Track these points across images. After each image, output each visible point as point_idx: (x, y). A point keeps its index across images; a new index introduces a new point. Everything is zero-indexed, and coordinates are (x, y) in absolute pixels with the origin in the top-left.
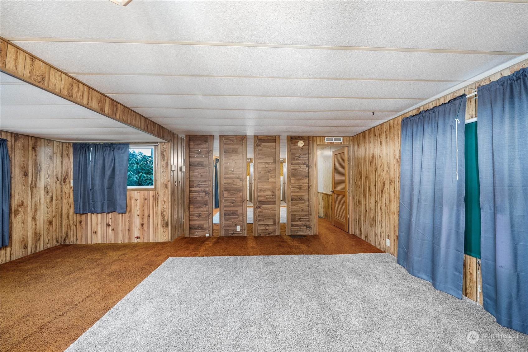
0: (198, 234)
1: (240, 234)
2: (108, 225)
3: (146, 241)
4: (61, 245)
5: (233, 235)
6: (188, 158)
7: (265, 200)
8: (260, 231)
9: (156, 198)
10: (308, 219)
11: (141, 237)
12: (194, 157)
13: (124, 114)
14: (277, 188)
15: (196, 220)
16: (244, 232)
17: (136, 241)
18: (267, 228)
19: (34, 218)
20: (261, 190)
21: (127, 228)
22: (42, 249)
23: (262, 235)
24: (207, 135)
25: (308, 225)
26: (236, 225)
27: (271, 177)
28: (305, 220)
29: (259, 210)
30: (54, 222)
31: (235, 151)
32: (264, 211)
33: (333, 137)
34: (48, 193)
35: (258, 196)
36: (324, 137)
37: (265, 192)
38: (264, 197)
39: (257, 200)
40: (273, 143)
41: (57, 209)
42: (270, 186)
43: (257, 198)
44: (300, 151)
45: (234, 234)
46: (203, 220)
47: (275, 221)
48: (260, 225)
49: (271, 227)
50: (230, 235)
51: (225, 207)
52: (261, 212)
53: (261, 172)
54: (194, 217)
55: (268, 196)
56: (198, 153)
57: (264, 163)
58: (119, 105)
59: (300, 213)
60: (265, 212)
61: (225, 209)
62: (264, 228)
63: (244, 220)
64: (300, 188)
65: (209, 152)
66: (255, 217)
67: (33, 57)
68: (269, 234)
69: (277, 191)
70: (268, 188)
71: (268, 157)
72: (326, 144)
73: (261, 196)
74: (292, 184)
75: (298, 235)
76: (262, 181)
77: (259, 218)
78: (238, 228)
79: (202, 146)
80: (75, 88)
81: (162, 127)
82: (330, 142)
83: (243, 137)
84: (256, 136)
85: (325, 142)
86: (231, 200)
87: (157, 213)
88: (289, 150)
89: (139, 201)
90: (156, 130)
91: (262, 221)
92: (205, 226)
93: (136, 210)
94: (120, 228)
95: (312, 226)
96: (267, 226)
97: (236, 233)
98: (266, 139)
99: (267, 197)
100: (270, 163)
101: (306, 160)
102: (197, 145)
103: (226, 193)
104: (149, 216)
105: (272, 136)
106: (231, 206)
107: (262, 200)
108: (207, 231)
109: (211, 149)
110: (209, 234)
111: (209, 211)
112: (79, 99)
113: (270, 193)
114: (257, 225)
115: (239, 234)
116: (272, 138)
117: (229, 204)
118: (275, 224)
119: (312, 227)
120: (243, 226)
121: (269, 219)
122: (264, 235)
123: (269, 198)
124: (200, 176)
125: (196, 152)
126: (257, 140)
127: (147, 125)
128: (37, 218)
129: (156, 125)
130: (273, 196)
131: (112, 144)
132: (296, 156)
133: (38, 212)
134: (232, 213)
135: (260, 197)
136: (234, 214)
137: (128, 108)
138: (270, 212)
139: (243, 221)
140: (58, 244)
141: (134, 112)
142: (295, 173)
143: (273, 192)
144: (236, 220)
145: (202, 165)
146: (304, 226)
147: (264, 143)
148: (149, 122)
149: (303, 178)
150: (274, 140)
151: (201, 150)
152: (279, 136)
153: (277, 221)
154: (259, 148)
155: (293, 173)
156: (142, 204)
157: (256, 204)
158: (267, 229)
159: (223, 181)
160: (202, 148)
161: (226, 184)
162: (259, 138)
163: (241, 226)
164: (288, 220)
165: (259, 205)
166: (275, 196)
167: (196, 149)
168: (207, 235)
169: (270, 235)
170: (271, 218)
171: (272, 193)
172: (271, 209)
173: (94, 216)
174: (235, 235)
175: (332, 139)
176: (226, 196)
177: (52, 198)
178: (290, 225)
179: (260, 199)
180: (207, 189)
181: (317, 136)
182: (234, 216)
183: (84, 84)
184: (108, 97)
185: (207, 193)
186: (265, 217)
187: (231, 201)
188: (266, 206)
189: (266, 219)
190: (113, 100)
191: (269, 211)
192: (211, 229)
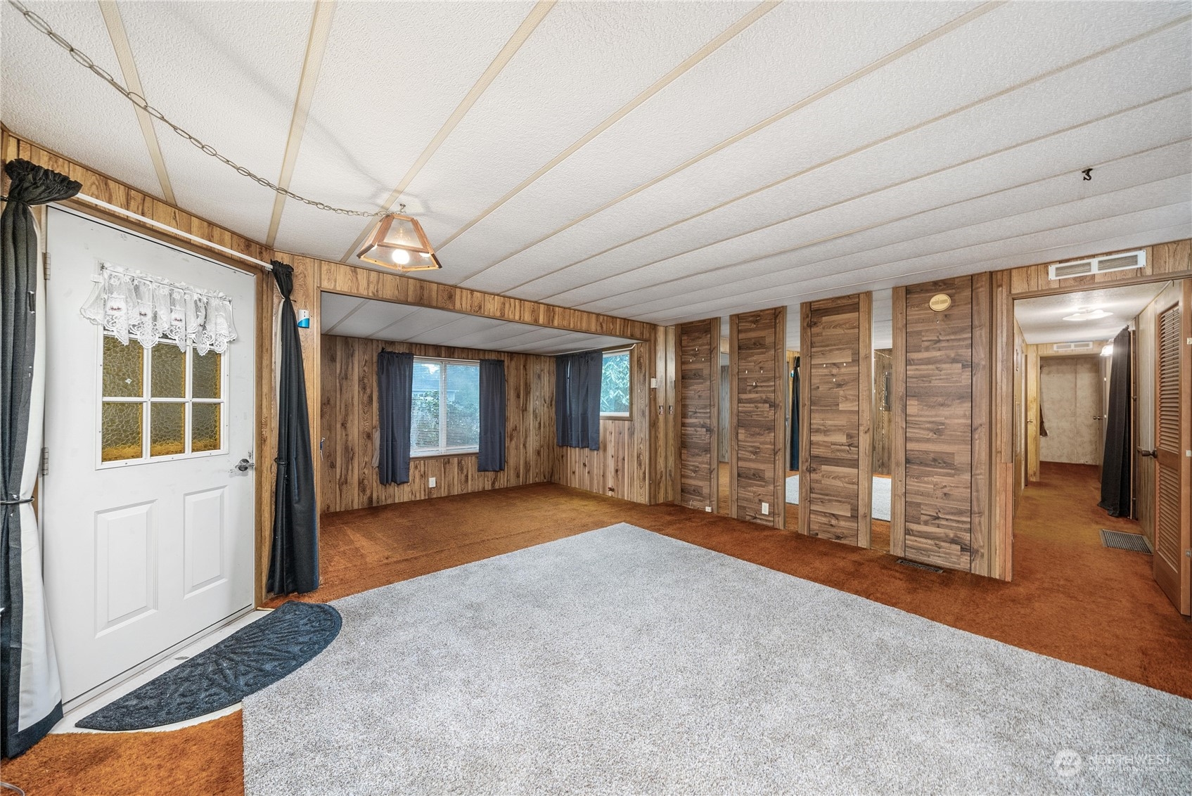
0: (694, 504)
1: (769, 521)
2: (585, 465)
3: (620, 497)
4: (548, 482)
5: (755, 521)
6: (679, 364)
7: (829, 455)
8: (814, 527)
9: (632, 434)
10: (968, 526)
11: (616, 489)
12: (689, 363)
13: (564, 318)
14: (861, 428)
15: (691, 478)
16: (777, 519)
17: (610, 494)
18: (834, 522)
19: (524, 445)
20: (818, 431)
21: (602, 474)
22: (531, 482)
23: (819, 537)
24: (708, 319)
25: (968, 542)
26: (761, 501)
27: (846, 397)
28: (954, 524)
29: (814, 476)
30: (542, 453)
31: (760, 344)
32: (826, 482)
33: (1093, 256)
34: (536, 417)
35: (811, 443)
36: (1046, 265)
37: (828, 435)
38: (826, 446)
39: (808, 453)
40: (850, 312)
41: (544, 437)
42: (841, 421)
43: (808, 447)
44: (939, 325)
45: (755, 518)
46: (700, 480)
47: (855, 510)
48: (816, 512)
49: (842, 523)
50: (748, 518)
51: (741, 459)
52: (817, 481)
53: (818, 387)
54: (689, 472)
55: (834, 444)
56: (695, 355)
57: (826, 364)
58: (557, 309)
59: (940, 503)
60: (828, 483)
61: (740, 464)
62: (824, 520)
63: (777, 493)
64: (937, 432)
65: (712, 351)
66: (804, 490)
67: (472, 291)
68: (838, 538)
69: (861, 434)
70: (835, 426)
71: (837, 349)
72: (1056, 286)
73: (818, 444)
74: (910, 418)
75: (926, 562)
76: (822, 408)
77: (813, 495)
78: (765, 508)
79: (700, 342)
80: (507, 305)
81: (628, 320)
82: (1075, 279)
83: (777, 312)
84: (806, 303)
85: (1049, 282)
86: (752, 447)
87: (632, 456)
88: (900, 325)
89: (613, 434)
90: (618, 327)
91: (820, 503)
92: (706, 491)
93: (611, 450)
94: (595, 472)
95: (986, 548)
96: (832, 516)
97: (761, 517)
98: (834, 305)
99: (833, 447)
100: (843, 363)
101: (962, 347)
102: (693, 340)
103: (741, 431)
104: (624, 459)
105: (849, 296)
106: (750, 460)
107: (822, 455)
108: (708, 502)
109: (716, 345)
110: (710, 508)
111: (712, 463)
112: (511, 317)
113: (842, 439)
114: (808, 511)
115: (767, 520)
116: (850, 302)
117: (747, 455)
118: (855, 517)
119: (985, 551)
120: (776, 507)
121: (840, 501)
122: (825, 538)
123: (838, 450)
124: (697, 397)
125: (692, 352)
126: (808, 312)
127: (601, 324)
128: (527, 445)
129: (618, 320)
130: (849, 446)
131: (587, 353)
132: (924, 339)
133: (528, 439)
134: (754, 475)
135: (815, 447)
136: (757, 476)
137: (569, 308)
138: (842, 485)
139: (774, 494)
140: (545, 481)
141: (579, 310)
142: (922, 387)
143: (849, 436)
144: (760, 490)
145: (701, 377)
146: (951, 543)
147: (826, 317)
148: (604, 319)
149: (949, 403)
150: (856, 304)
151: (700, 348)
152: (869, 294)
153: (861, 511)
154: (815, 330)
155: (914, 387)
156: (617, 440)
157: (807, 461)
158: (831, 525)
159: (736, 407)
160: (699, 345)
161: (741, 412)
162: (814, 306)
163: (772, 506)
164: (893, 514)
165: (814, 466)
166: (856, 447)
167: (692, 348)
168: (708, 509)
169: (841, 542)
170: (843, 500)
171: (847, 439)
172: (845, 477)
173: (573, 450)
174: (759, 521)
175: (1089, 264)
176: (741, 437)
177: (540, 423)
178: (903, 530)
179: (815, 451)
180: (708, 421)
181: (1010, 270)
182: (757, 481)
183: (515, 299)
184: (542, 303)
185: (709, 430)
186: (827, 495)
187: (750, 449)
188: (832, 470)
189: (830, 501)
190: (548, 305)
191: (838, 483)
192: (715, 499)
